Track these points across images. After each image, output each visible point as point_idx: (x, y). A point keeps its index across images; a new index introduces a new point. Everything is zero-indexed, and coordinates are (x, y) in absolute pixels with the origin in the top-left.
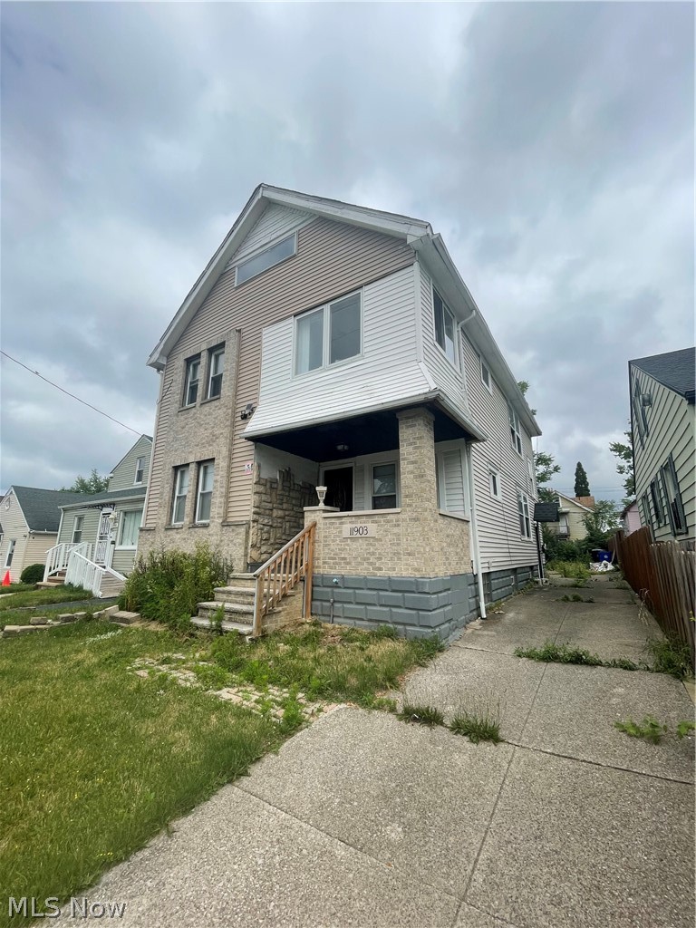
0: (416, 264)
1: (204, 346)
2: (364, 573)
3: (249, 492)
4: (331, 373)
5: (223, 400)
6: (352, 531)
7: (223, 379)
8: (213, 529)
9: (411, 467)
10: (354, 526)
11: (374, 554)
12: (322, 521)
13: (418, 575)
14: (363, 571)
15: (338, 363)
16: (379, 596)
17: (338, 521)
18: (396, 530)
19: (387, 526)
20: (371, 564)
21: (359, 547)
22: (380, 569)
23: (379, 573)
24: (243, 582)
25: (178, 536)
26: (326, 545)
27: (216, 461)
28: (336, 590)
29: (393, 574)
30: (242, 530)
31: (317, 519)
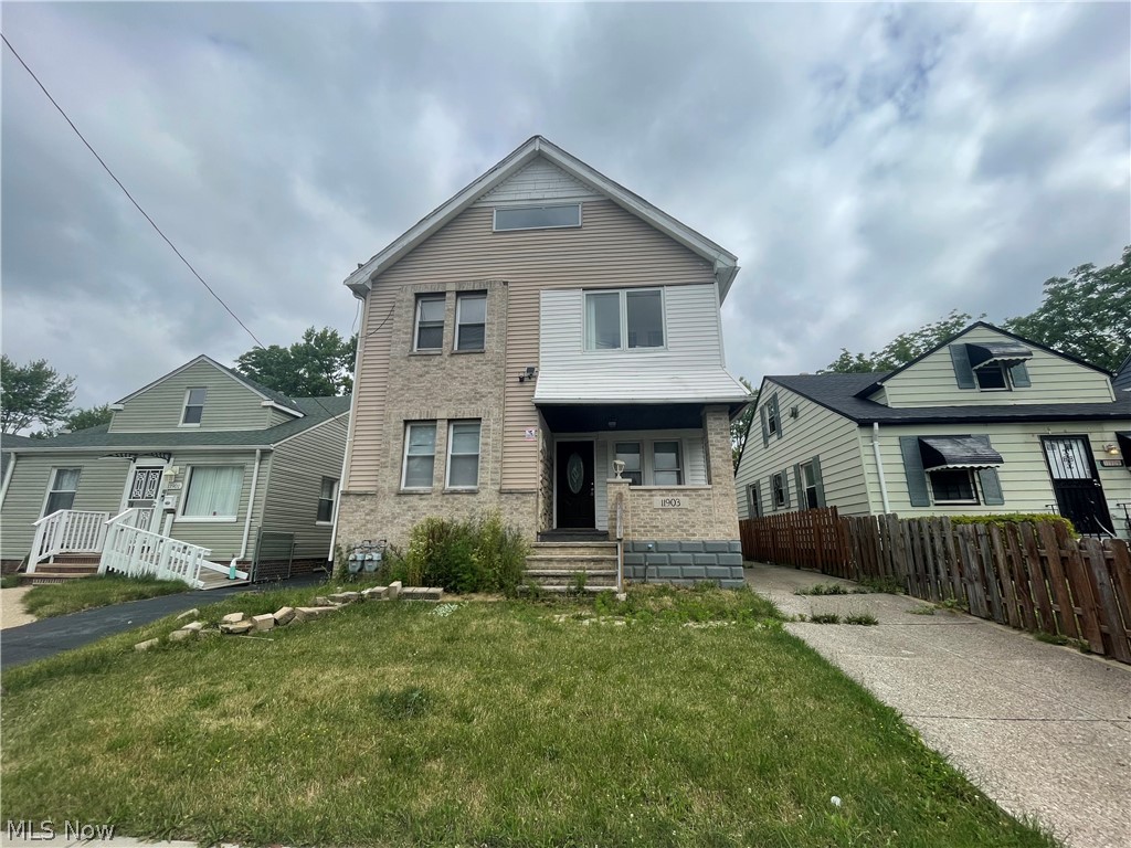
0: (716, 284)
1: (453, 287)
2: (678, 539)
3: (535, 460)
4: (626, 356)
5: (488, 356)
6: (664, 502)
7: (487, 332)
8: (483, 495)
9: (719, 452)
10: (666, 498)
11: (687, 522)
12: (629, 493)
13: (729, 539)
14: (676, 537)
15: (637, 349)
16: (694, 557)
17: (647, 494)
18: (707, 503)
19: (699, 499)
20: (685, 531)
21: (672, 517)
22: (694, 535)
23: (693, 538)
24: (548, 550)
25: (424, 503)
26: (635, 515)
27: (483, 423)
28: (648, 555)
29: (704, 538)
30: (532, 498)
31: (623, 491)
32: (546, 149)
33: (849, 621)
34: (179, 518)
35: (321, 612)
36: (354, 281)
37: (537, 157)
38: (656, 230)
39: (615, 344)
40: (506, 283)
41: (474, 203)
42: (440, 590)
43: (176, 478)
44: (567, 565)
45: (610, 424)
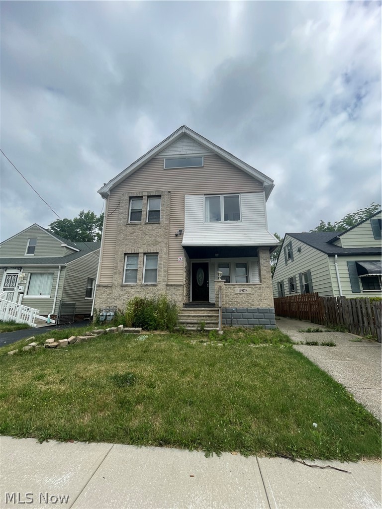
0: (264, 192)
1: (146, 194)
2: (246, 307)
3: (182, 271)
4: (223, 225)
5: (162, 225)
6: (240, 290)
7: (161, 214)
8: (159, 287)
9: (265, 268)
10: (241, 288)
11: (250, 299)
12: (224, 286)
13: (269, 307)
14: (246, 306)
15: (228, 221)
16: (253, 315)
17: (232, 287)
18: (259, 291)
19: (256, 289)
20: (249, 303)
21: (244, 297)
22: (253, 305)
23: (253, 307)
24: (188, 312)
25: (133, 290)
26: (227, 296)
27: (159, 255)
28: (233, 314)
29: (259, 307)
30: (181, 288)
31: (222, 285)
32: (188, 132)
33: (323, 345)
34: (25, 296)
35: (88, 339)
36: (102, 191)
37: (184, 136)
38: (237, 168)
39: (218, 219)
40: (169, 192)
41: (156, 156)
42: (140, 329)
43: (24, 278)
44: (197, 318)
45: (216, 255)
